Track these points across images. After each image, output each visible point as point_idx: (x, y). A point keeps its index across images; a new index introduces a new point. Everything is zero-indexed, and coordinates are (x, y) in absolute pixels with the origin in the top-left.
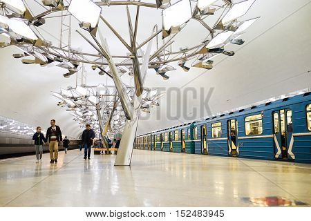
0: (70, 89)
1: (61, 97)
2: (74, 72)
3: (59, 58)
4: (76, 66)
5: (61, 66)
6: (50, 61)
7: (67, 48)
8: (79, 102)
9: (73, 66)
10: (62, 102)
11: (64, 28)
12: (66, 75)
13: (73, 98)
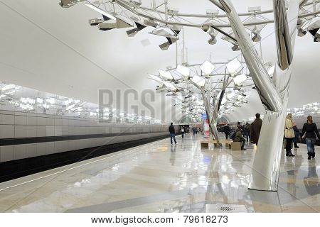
0: (169, 69)
1: (159, 79)
3: (152, 22)
5: (157, 33)
6: (140, 27)
8: (180, 85)
10: (160, 86)
12: (163, 46)
13: (173, 80)
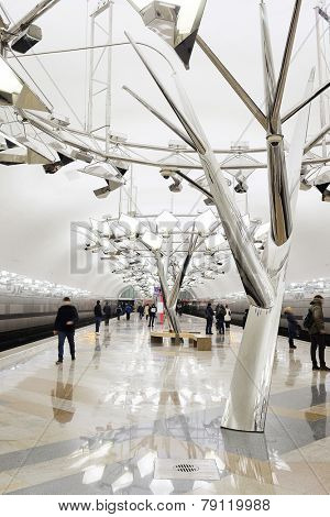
0: (108, 220)
2: (118, 185)
4: (123, 171)
5: (90, 172)
6: (65, 160)
7: (102, 134)
9: (116, 173)
10: (93, 244)
11: (97, 87)
12: (100, 192)
13: (113, 237)
